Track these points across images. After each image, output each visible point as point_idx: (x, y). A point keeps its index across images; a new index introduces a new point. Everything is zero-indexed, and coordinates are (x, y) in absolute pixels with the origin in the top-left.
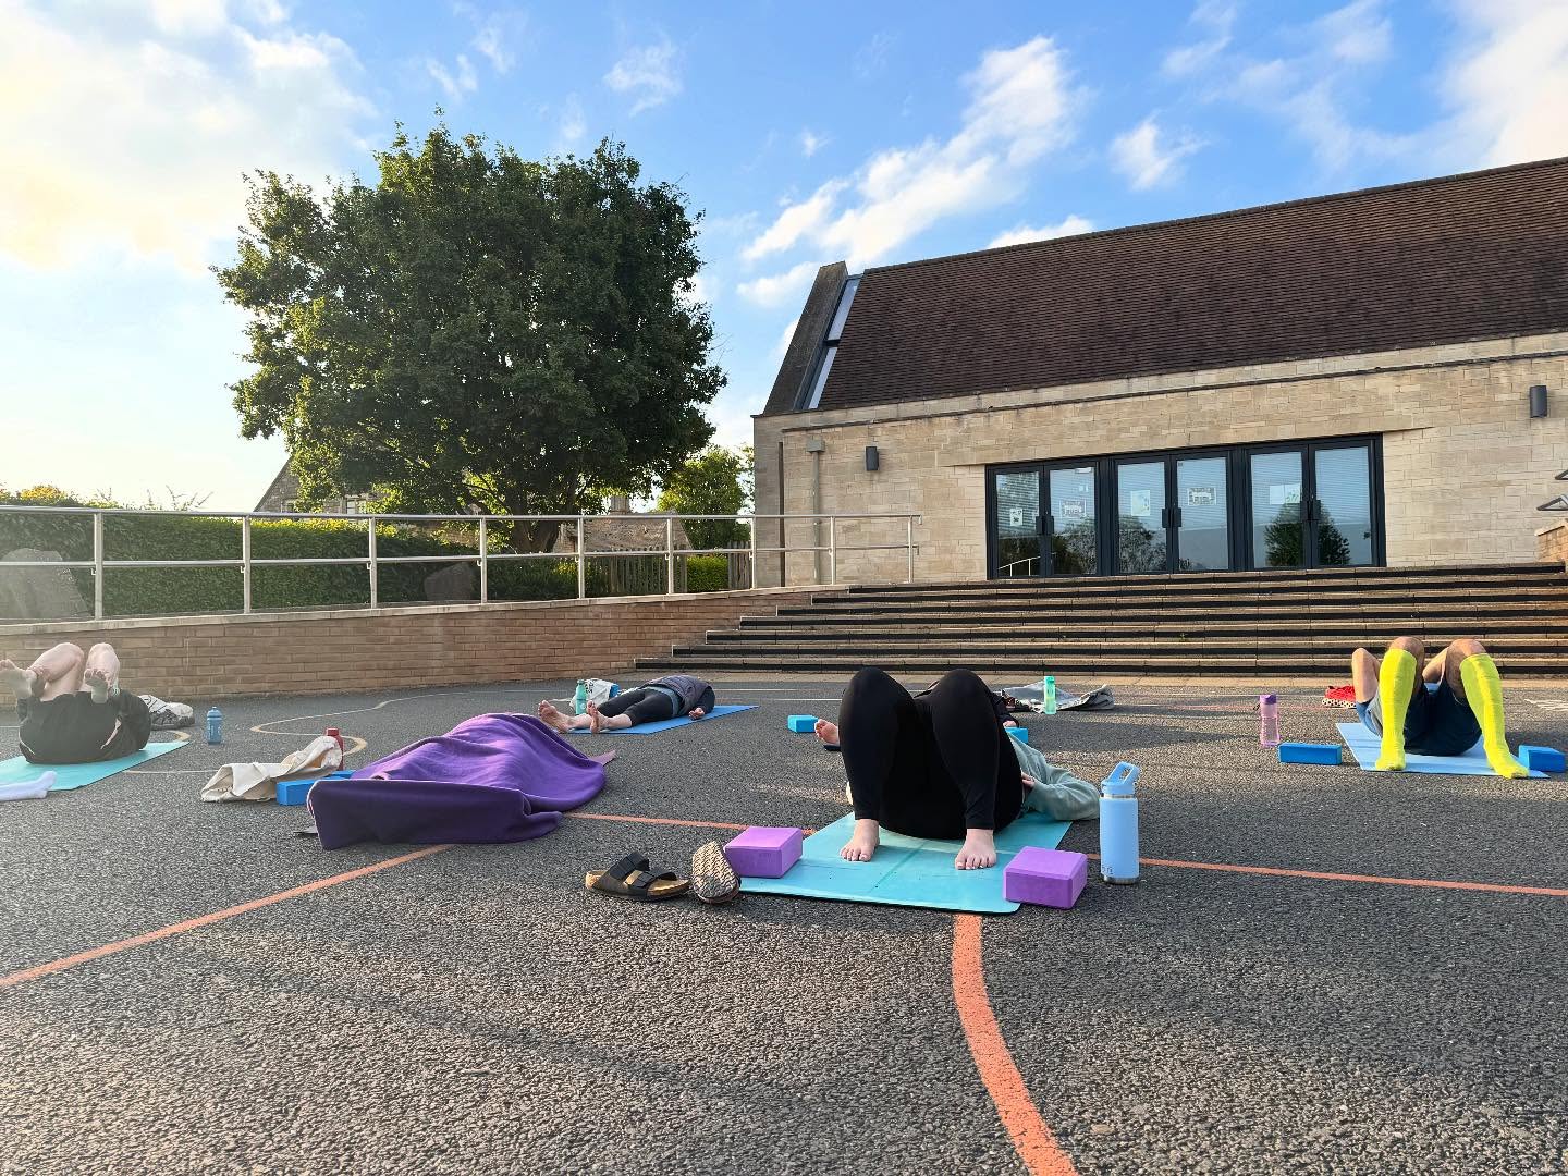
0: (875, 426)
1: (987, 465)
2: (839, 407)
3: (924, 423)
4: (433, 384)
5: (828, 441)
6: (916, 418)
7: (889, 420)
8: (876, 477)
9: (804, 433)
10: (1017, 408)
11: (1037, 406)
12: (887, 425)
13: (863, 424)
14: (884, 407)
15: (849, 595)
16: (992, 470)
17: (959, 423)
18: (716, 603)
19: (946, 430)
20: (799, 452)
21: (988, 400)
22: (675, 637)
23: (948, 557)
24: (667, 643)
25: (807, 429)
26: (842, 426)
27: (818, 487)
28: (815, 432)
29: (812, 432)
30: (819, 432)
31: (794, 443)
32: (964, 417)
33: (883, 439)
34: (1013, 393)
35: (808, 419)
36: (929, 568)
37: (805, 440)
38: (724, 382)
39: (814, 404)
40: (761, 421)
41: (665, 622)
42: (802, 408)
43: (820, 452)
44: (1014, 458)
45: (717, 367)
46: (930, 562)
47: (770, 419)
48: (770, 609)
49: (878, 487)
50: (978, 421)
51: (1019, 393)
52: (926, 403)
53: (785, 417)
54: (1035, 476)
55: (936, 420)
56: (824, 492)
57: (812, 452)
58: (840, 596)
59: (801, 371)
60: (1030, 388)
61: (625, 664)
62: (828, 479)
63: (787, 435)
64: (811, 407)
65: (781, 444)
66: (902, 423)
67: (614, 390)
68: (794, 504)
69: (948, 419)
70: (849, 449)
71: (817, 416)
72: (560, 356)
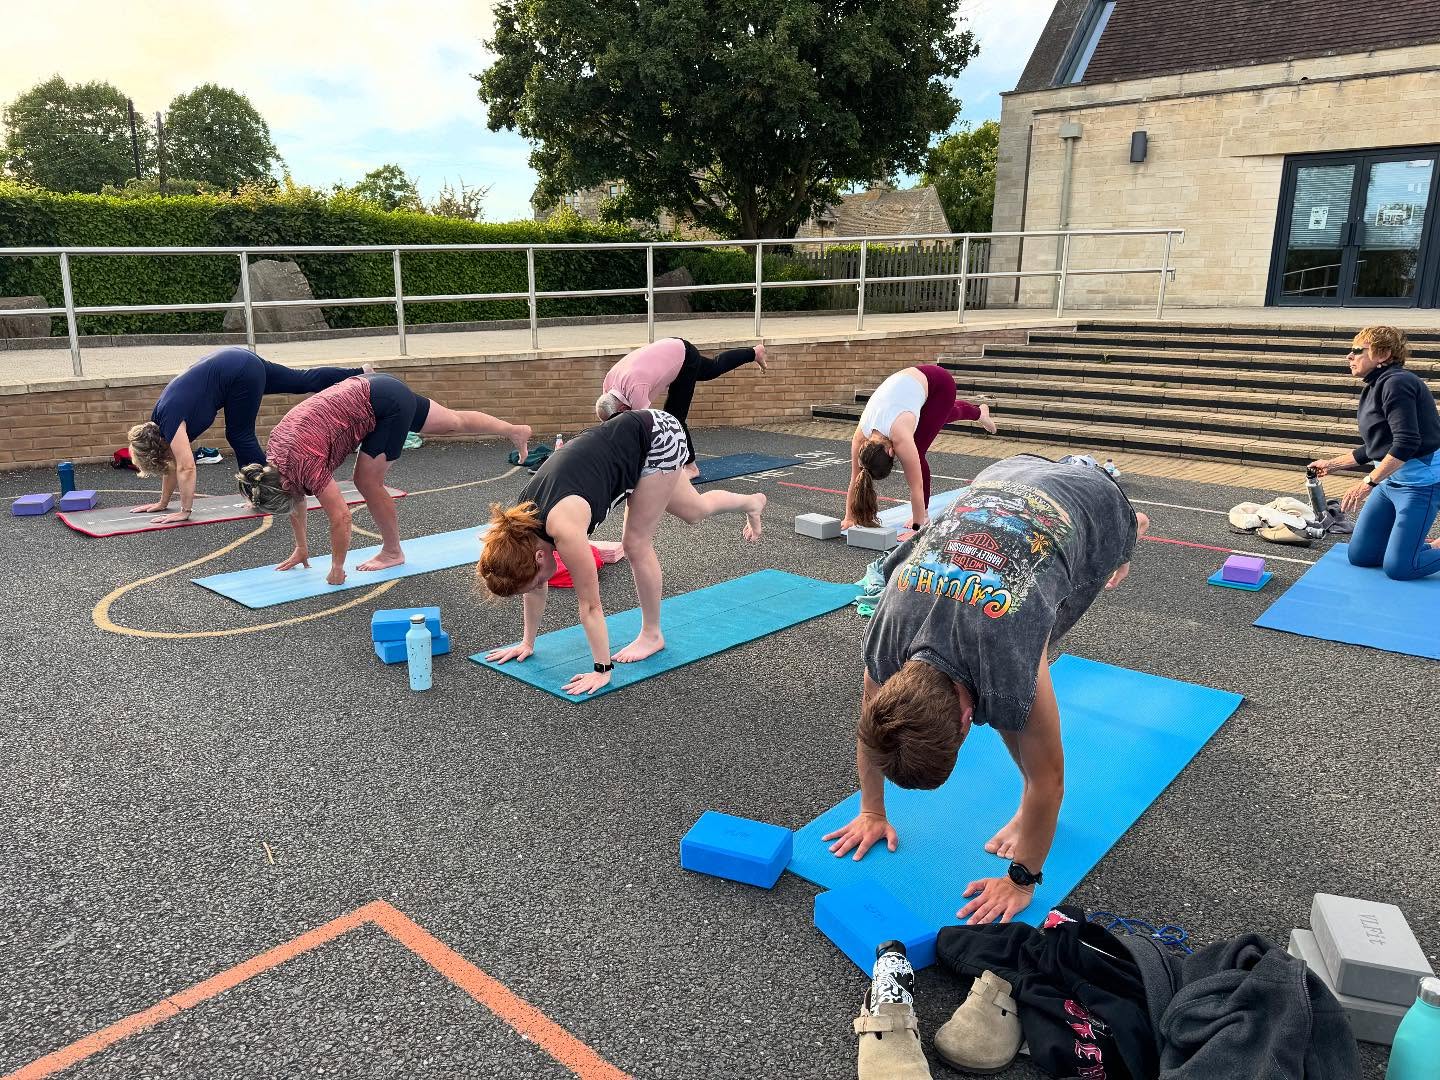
0: (1147, 105)
1: (1287, 156)
2: (1108, 80)
3: (1211, 101)
4: (653, 69)
5: (1088, 125)
6: (1202, 94)
7: (1167, 98)
8: (1141, 169)
9: (1059, 115)
10: (1341, 80)
11: (1368, 76)
12: (1163, 103)
13: (1134, 102)
14: (1165, 79)
15: (1075, 333)
16: (1294, 162)
17: (1259, 99)
18: (911, 342)
19: (1240, 108)
20: (1051, 139)
21: (1303, 68)
22: (859, 382)
23: (1218, 271)
24: (850, 387)
25: (1063, 110)
26: (1106, 105)
27: (1068, 180)
28: (1073, 113)
29: (1067, 114)
30: (1077, 113)
31: (1049, 126)
32: (1264, 92)
33: (1156, 121)
34: (1339, 58)
35: (1067, 97)
36: (1194, 284)
37: (1059, 123)
38: (977, 50)
39: (1078, 77)
40: (1010, 100)
41: (848, 365)
42: (1063, 84)
43: (1075, 139)
44: (1326, 147)
45: (968, 32)
46: (1196, 276)
47: (1023, 96)
48: (974, 349)
49: (1141, 181)
50: (1284, 96)
51: (1345, 57)
52: (1220, 73)
53: (1038, 94)
54: (1350, 170)
55: (1228, 97)
56: (1076, 187)
57: (1066, 139)
58: (1064, 333)
59: (1068, 33)
60: (1364, 51)
61: (801, 411)
62: (1081, 172)
63: (1040, 117)
64: (1074, 81)
65: (1031, 127)
66: (1182, 101)
67: (844, 67)
68: (1039, 203)
69: (1243, 95)
70: (1110, 133)
71: (1078, 92)
72: (788, 28)
